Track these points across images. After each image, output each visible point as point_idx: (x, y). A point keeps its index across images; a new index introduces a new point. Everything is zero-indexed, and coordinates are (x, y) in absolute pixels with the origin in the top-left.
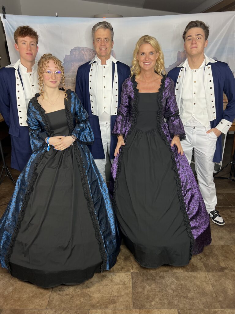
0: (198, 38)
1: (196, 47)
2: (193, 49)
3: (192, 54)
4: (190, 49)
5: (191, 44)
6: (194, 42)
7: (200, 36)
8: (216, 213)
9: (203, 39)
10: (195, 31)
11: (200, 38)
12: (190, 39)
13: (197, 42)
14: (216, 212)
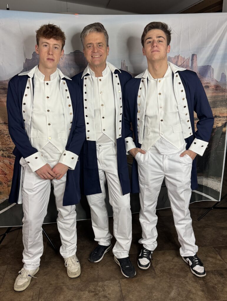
0: (160, 41)
1: (158, 51)
2: (154, 53)
3: (153, 59)
4: (150, 53)
5: (152, 47)
6: (155, 45)
7: (161, 38)
8: (197, 261)
9: (165, 42)
10: (156, 33)
11: (162, 42)
12: (150, 42)
13: (158, 45)
14: (196, 259)
